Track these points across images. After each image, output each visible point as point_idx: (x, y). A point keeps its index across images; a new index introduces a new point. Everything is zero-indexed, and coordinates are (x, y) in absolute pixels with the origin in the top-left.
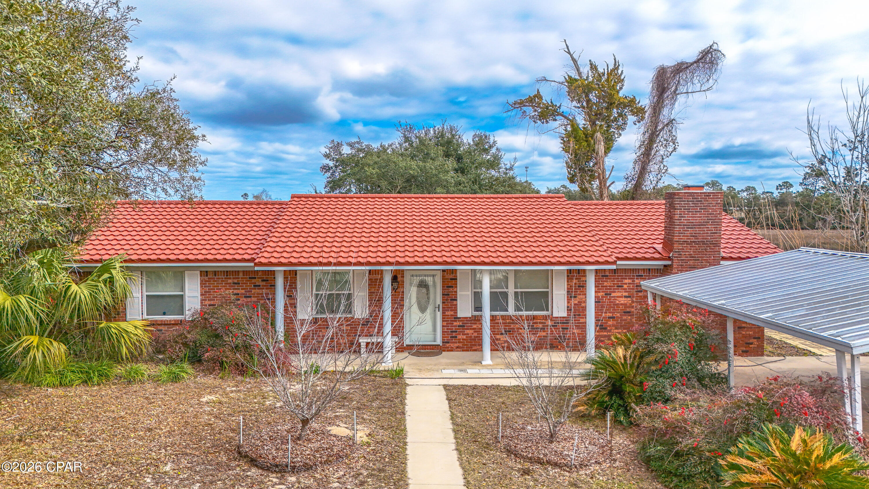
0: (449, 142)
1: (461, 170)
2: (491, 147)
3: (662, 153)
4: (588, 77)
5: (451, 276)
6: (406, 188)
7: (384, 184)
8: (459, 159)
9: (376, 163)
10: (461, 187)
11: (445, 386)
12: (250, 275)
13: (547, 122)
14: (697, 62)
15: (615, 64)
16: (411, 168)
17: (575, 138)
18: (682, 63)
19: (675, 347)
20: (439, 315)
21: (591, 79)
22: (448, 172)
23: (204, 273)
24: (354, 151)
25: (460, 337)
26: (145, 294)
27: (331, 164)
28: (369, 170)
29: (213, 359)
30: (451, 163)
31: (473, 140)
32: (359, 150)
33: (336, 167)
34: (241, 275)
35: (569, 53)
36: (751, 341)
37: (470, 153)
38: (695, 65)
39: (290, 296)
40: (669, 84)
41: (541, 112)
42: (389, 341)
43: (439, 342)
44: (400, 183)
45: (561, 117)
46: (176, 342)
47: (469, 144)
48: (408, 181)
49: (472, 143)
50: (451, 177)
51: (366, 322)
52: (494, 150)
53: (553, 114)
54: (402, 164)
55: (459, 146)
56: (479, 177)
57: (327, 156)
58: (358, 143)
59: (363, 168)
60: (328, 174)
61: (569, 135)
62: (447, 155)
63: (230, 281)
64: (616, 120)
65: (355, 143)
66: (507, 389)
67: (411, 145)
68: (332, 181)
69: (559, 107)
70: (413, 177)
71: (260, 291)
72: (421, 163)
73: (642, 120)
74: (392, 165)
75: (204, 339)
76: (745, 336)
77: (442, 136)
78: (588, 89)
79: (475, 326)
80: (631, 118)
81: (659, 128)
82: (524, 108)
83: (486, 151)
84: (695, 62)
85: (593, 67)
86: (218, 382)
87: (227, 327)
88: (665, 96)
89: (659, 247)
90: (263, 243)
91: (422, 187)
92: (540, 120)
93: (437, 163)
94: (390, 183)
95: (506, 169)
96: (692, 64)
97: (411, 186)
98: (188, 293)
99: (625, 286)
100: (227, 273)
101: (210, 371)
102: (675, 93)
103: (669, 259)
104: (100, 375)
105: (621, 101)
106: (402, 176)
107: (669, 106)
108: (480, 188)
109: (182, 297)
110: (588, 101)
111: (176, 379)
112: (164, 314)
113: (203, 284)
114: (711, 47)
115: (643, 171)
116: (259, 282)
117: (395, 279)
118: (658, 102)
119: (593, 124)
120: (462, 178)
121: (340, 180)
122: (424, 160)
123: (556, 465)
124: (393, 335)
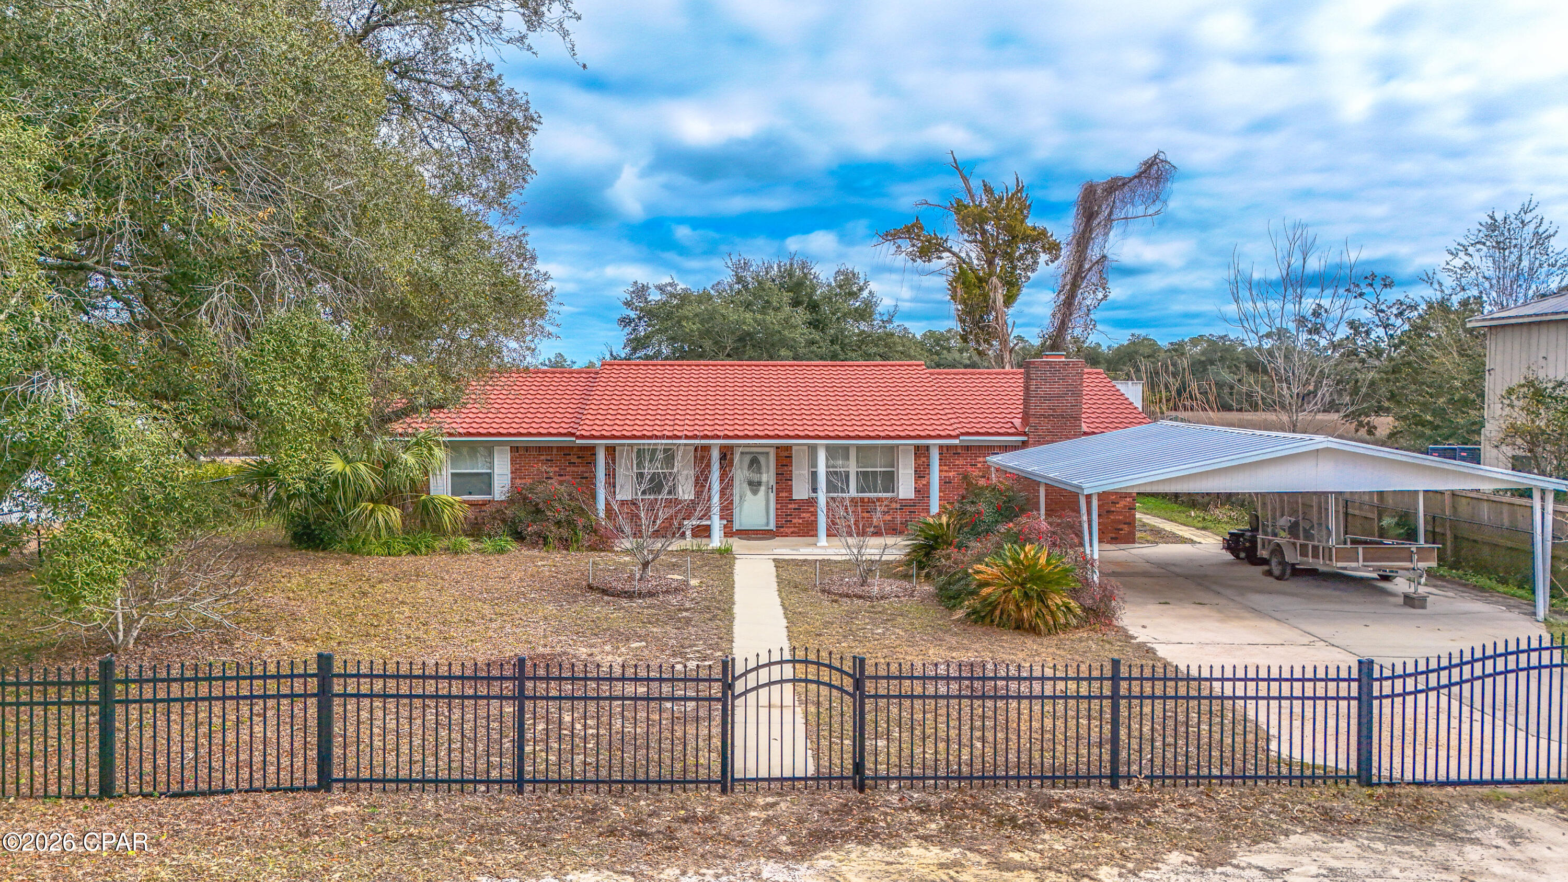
0: (800, 284)
1: (815, 324)
2: (861, 289)
3: (1088, 302)
4: (981, 202)
5: (786, 454)
6: (737, 348)
7: (708, 344)
8: (814, 307)
9: (696, 315)
10: (814, 348)
11: (774, 560)
12: (566, 451)
13: (929, 261)
14: (1138, 176)
15: (1018, 185)
16: (744, 323)
17: (963, 283)
18: (1115, 180)
19: (982, 507)
20: (772, 496)
21: (985, 204)
22: (795, 327)
23: (515, 449)
24: (664, 297)
25: (794, 521)
26: (450, 471)
27: (633, 315)
28: (688, 326)
29: (536, 533)
30: (801, 316)
31: (835, 281)
32: (673, 296)
33: (640, 319)
34: (555, 452)
35: (957, 168)
36: (1121, 526)
37: (830, 299)
38: (1136, 180)
39: (611, 475)
40: (1100, 207)
41: (922, 247)
42: (717, 524)
43: (772, 526)
44: (729, 343)
45: (948, 254)
46: (494, 518)
47: (829, 285)
48: (741, 339)
49: (833, 284)
50: (801, 333)
51: (693, 504)
52: (865, 294)
53: (937, 250)
54: (733, 317)
55: (814, 288)
56: (842, 333)
57: (628, 304)
58: (671, 285)
59: (679, 322)
60: (629, 329)
61: (956, 279)
62: (796, 303)
63: (542, 458)
64: (1021, 257)
65: (666, 285)
66: (836, 562)
67: (746, 287)
68: (635, 339)
69: (946, 241)
70: (748, 334)
71: (576, 469)
72: (759, 317)
73: (1056, 258)
74: (719, 319)
75: (522, 515)
76: (1114, 521)
77: (791, 275)
78: (981, 219)
79: (812, 509)
80: (1043, 257)
81: (1087, 266)
82: (899, 241)
83: (853, 295)
84: (1135, 177)
85: (988, 190)
86: (543, 554)
87: (547, 502)
88: (1096, 222)
89: (1017, 422)
90: (579, 415)
91: (761, 348)
92: (920, 257)
93: (781, 316)
94: (716, 343)
95: (883, 322)
96: (1131, 180)
97: (745, 346)
98: (497, 471)
99: (979, 465)
100: (540, 449)
101: (534, 545)
102: (1109, 219)
103: (1025, 434)
104: (427, 547)
105: (1029, 232)
106: (733, 333)
107: (1101, 238)
108: (842, 350)
109: (489, 475)
110: (984, 232)
111: (501, 551)
112: (470, 494)
113: (513, 461)
114: (1155, 157)
115: (1062, 327)
116: (574, 459)
117: (723, 457)
118: (1084, 232)
119: (990, 263)
120: (816, 335)
121: (647, 337)
122: (763, 311)
123: (860, 597)
124: (721, 518)
